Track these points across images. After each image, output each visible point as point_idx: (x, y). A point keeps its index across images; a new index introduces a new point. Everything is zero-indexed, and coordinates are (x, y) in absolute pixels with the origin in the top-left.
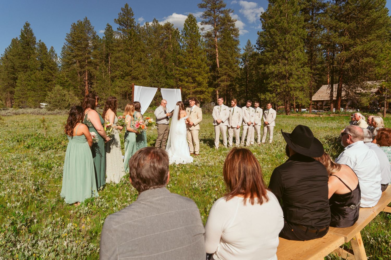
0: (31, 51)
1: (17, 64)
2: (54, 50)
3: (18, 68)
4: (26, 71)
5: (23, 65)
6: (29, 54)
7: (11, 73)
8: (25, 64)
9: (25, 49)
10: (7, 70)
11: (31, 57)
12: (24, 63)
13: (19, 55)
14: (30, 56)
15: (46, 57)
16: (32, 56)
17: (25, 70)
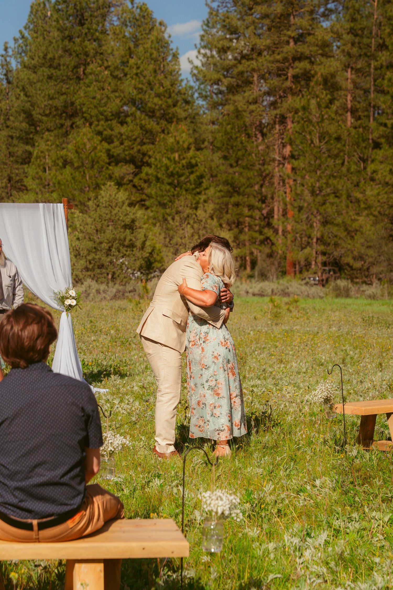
0: (91, 46)
1: (43, 102)
2: (166, 36)
3: (46, 115)
4: (72, 126)
5: (59, 102)
6: (83, 57)
7: (19, 139)
8: (66, 101)
9: (70, 38)
10: (8, 127)
11: (88, 70)
12: (62, 98)
13: (50, 66)
14: (86, 64)
15: (138, 68)
16: (91, 66)
17: (68, 123)
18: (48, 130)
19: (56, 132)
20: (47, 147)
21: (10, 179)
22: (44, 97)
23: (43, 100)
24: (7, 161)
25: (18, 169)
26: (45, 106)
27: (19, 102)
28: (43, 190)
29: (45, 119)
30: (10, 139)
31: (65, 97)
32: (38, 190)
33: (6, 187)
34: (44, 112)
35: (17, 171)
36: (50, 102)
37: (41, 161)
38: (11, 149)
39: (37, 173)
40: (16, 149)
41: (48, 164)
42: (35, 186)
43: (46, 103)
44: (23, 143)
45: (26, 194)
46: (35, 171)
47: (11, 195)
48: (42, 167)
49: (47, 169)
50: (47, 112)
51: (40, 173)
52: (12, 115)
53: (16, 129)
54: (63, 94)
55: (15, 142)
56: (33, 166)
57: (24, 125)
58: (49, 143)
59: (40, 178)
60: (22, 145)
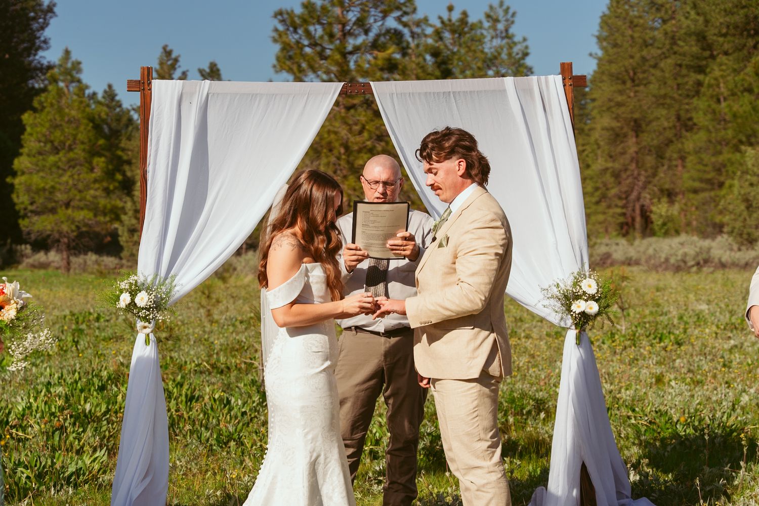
1: (719, 19)
3: (725, 35)
5: (738, 18)
7: (689, 67)
8: (746, 16)
10: (675, 53)
18: (726, 53)
19: (736, 55)
20: (721, 73)
21: (679, 118)
22: (719, 13)
23: (718, 17)
24: (675, 95)
25: (687, 104)
26: (721, 24)
27: (689, 22)
28: (718, 127)
29: (721, 39)
30: (678, 68)
31: (746, 10)
32: (711, 127)
33: (675, 127)
34: (720, 32)
35: (687, 107)
36: (727, 19)
37: (714, 90)
38: (680, 80)
39: (709, 106)
40: (686, 79)
41: (722, 94)
42: (706, 123)
43: (721, 20)
44: (695, 72)
45: (696, 133)
46: (707, 104)
47: (681, 137)
48: (715, 99)
49: (722, 99)
50: (724, 31)
51: (714, 106)
52: (680, 39)
53: (684, 55)
54: (743, 7)
55: (684, 71)
56: (705, 99)
57: (695, 49)
58: (724, 67)
59: (714, 112)
60: (692, 74)
